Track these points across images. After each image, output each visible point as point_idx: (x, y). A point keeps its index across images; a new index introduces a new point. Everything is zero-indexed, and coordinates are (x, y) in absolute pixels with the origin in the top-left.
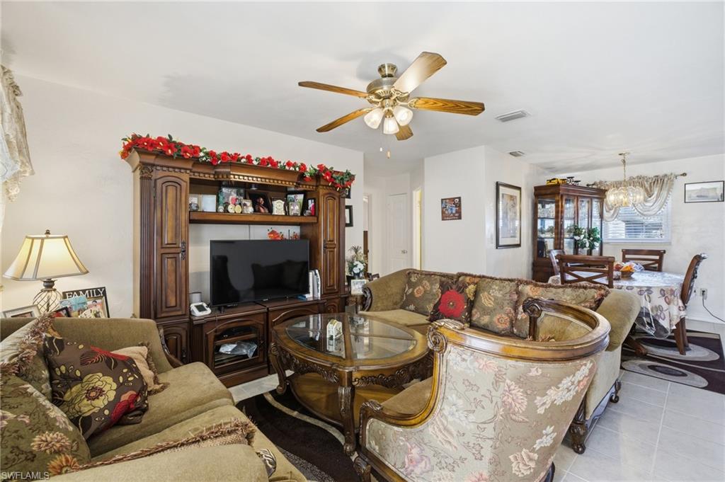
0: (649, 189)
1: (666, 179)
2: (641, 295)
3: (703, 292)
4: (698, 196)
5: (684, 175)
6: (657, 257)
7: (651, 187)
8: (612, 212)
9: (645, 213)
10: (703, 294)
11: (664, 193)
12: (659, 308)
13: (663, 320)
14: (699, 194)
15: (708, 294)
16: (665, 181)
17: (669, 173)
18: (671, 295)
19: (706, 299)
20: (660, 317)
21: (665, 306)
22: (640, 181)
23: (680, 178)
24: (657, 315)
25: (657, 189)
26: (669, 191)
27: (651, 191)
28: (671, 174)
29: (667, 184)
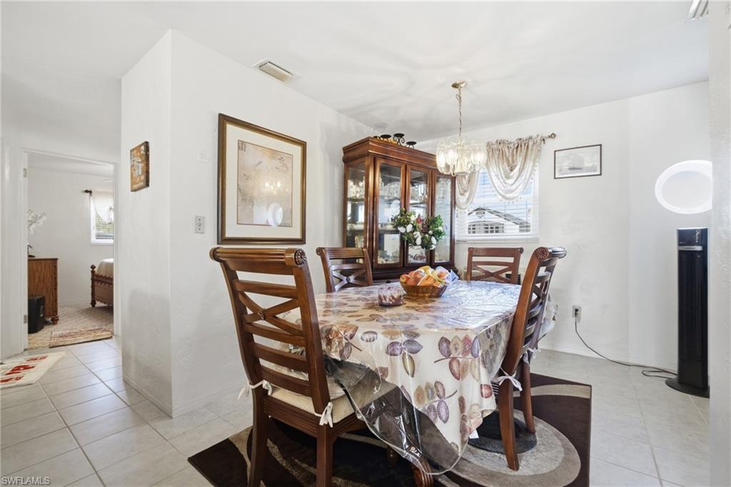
0: (510, 159)
1: (531, 143)
2: (393, 354)
3: (577, 310)
4: (570, 169)
5: (553, 136)
6: (511, 260)
7: (513, 156)
8: (467, 194)
9: (508, 195)
10: (576, 314)
11: (529, 165)
12: (435, 389)
13: (445, 422)
14: (572, 166)
15: (582, 313)
16: (530, 147)
17: (534, 135)
18: (465, 352)
19: (579, 320)
20: (438, 413)
21: (450, 383)
22: (500, 147)
23: (549, 141)
24: (431, 408)
25: (521, 158)
26: (534, 161)
27: (513, 161)
28: (538, 136)
29: (532, 150)
